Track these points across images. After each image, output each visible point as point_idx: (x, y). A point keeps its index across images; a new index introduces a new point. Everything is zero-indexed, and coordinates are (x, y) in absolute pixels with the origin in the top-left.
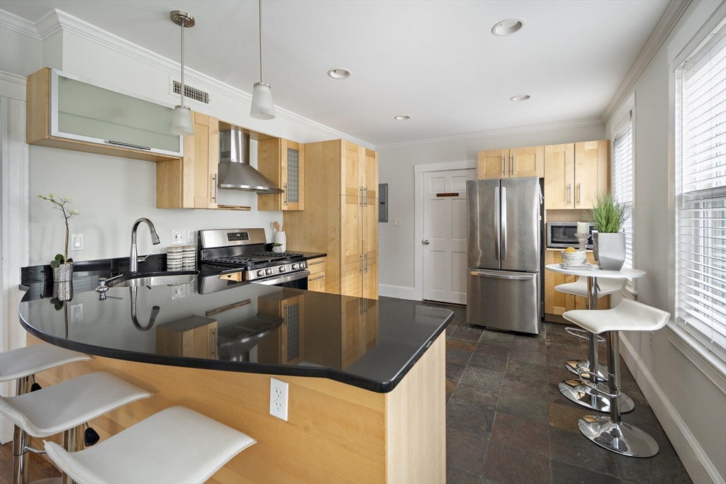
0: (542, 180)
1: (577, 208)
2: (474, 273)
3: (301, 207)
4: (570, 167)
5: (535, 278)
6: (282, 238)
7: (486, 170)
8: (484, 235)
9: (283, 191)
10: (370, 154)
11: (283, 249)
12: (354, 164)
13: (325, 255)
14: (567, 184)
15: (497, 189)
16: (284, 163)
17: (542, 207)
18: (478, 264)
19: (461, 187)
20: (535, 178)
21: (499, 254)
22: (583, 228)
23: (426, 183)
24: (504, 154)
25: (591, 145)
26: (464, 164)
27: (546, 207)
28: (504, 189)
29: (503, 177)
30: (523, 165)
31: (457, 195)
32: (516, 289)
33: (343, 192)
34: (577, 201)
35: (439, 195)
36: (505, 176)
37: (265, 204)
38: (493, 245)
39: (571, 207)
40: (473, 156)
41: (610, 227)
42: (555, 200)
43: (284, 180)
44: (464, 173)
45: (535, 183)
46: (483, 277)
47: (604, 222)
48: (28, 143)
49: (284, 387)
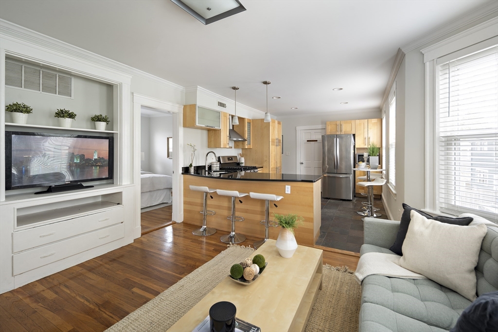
0: (354, 135)
2: (325, 175)
3: (251, 147)
4: (366, 130)
5: (351, 176)
6: (243, 160)
7: (330, 130)
8: (329, 159)
9: (246, 140)
10: (279, 123)
11: (243, 165)
12: (274, 128)
13: (262, 167)
14: (365, 137)
15: (335, 139)
16: (246, 129)
17: (354, 146)
18: (326, 171)
19: (318, 137)
20: (351, 135)
21: (336, 167)
22: (366, 155)
23: (302, 135)
24: (338, 123)
25: (375, 121)
26: (320, 127)
27: (356, 147)
28: (338, 139)
29: (338, 133)
30: (346, 128)
31: (317, 141)
32: (343, 181)
33: (270, 141)
35: (308, 141)
36: (339, 133)
37: (237, 146)
38: (333, 163)
39: (366, 147)
40: (324, 123)
42: (360, 144)
43: (246, 136)
44: (320, 131)
45: (351, 137)
46: (328, 177)
47: (372, 152)
48: (184, 127)
49: (289, 187)
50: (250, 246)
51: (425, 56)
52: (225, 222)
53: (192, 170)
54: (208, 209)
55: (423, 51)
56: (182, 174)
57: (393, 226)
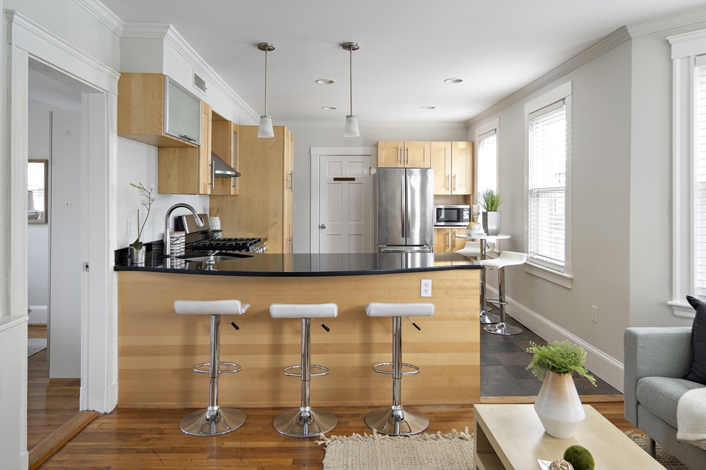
1: (453, 194)
3: (238, 192)
4: (449, 161)
6: (216, 225)
7: (385, 159)
11: (221, 235)
13: (266, 239)
14: (447, 174)
15: (403, 177)
16: (232, 148)
19: (358, 170)
21: (405, 232)
23: (323, 168)
24: (401, 145)
25: (462, 145)
26: (360, 151)
28: (409, 177)
29: (399, 166)
30: (415, 156)
31: (353, 179)
33: (285, 177)
34: (453, 188)
35: (335, 179)
36: (401, 166)
38: (400, 225)
39: (449, 193)
40: (373, 144)
41: (493, 208)
42: (437, 187)
43: (232, 165)
44: (360, 159)
45: (431, 173)
48: (119, 135)
49: (429, 282)
50: (375, 431)
51: (673, 49)
52: (265, 385)
53: (141, 257)
54: (222, 358)
55: (671, 39)
56: (116, 269)
57: (680, 337)
